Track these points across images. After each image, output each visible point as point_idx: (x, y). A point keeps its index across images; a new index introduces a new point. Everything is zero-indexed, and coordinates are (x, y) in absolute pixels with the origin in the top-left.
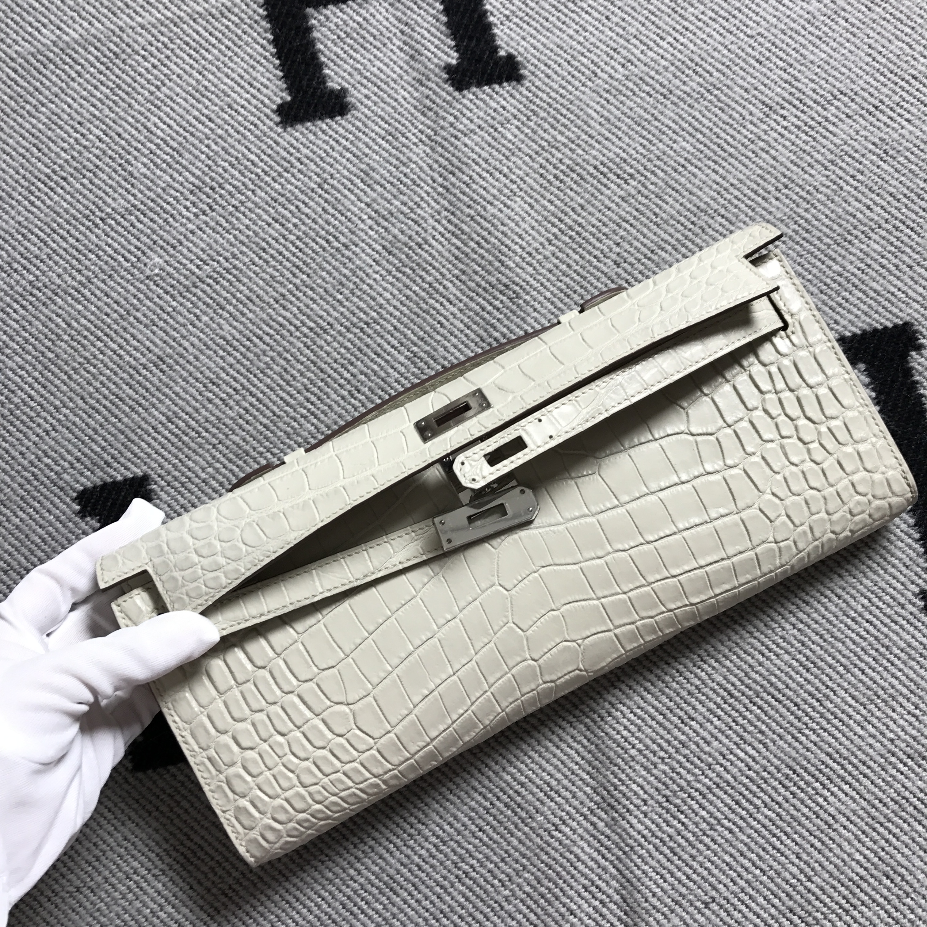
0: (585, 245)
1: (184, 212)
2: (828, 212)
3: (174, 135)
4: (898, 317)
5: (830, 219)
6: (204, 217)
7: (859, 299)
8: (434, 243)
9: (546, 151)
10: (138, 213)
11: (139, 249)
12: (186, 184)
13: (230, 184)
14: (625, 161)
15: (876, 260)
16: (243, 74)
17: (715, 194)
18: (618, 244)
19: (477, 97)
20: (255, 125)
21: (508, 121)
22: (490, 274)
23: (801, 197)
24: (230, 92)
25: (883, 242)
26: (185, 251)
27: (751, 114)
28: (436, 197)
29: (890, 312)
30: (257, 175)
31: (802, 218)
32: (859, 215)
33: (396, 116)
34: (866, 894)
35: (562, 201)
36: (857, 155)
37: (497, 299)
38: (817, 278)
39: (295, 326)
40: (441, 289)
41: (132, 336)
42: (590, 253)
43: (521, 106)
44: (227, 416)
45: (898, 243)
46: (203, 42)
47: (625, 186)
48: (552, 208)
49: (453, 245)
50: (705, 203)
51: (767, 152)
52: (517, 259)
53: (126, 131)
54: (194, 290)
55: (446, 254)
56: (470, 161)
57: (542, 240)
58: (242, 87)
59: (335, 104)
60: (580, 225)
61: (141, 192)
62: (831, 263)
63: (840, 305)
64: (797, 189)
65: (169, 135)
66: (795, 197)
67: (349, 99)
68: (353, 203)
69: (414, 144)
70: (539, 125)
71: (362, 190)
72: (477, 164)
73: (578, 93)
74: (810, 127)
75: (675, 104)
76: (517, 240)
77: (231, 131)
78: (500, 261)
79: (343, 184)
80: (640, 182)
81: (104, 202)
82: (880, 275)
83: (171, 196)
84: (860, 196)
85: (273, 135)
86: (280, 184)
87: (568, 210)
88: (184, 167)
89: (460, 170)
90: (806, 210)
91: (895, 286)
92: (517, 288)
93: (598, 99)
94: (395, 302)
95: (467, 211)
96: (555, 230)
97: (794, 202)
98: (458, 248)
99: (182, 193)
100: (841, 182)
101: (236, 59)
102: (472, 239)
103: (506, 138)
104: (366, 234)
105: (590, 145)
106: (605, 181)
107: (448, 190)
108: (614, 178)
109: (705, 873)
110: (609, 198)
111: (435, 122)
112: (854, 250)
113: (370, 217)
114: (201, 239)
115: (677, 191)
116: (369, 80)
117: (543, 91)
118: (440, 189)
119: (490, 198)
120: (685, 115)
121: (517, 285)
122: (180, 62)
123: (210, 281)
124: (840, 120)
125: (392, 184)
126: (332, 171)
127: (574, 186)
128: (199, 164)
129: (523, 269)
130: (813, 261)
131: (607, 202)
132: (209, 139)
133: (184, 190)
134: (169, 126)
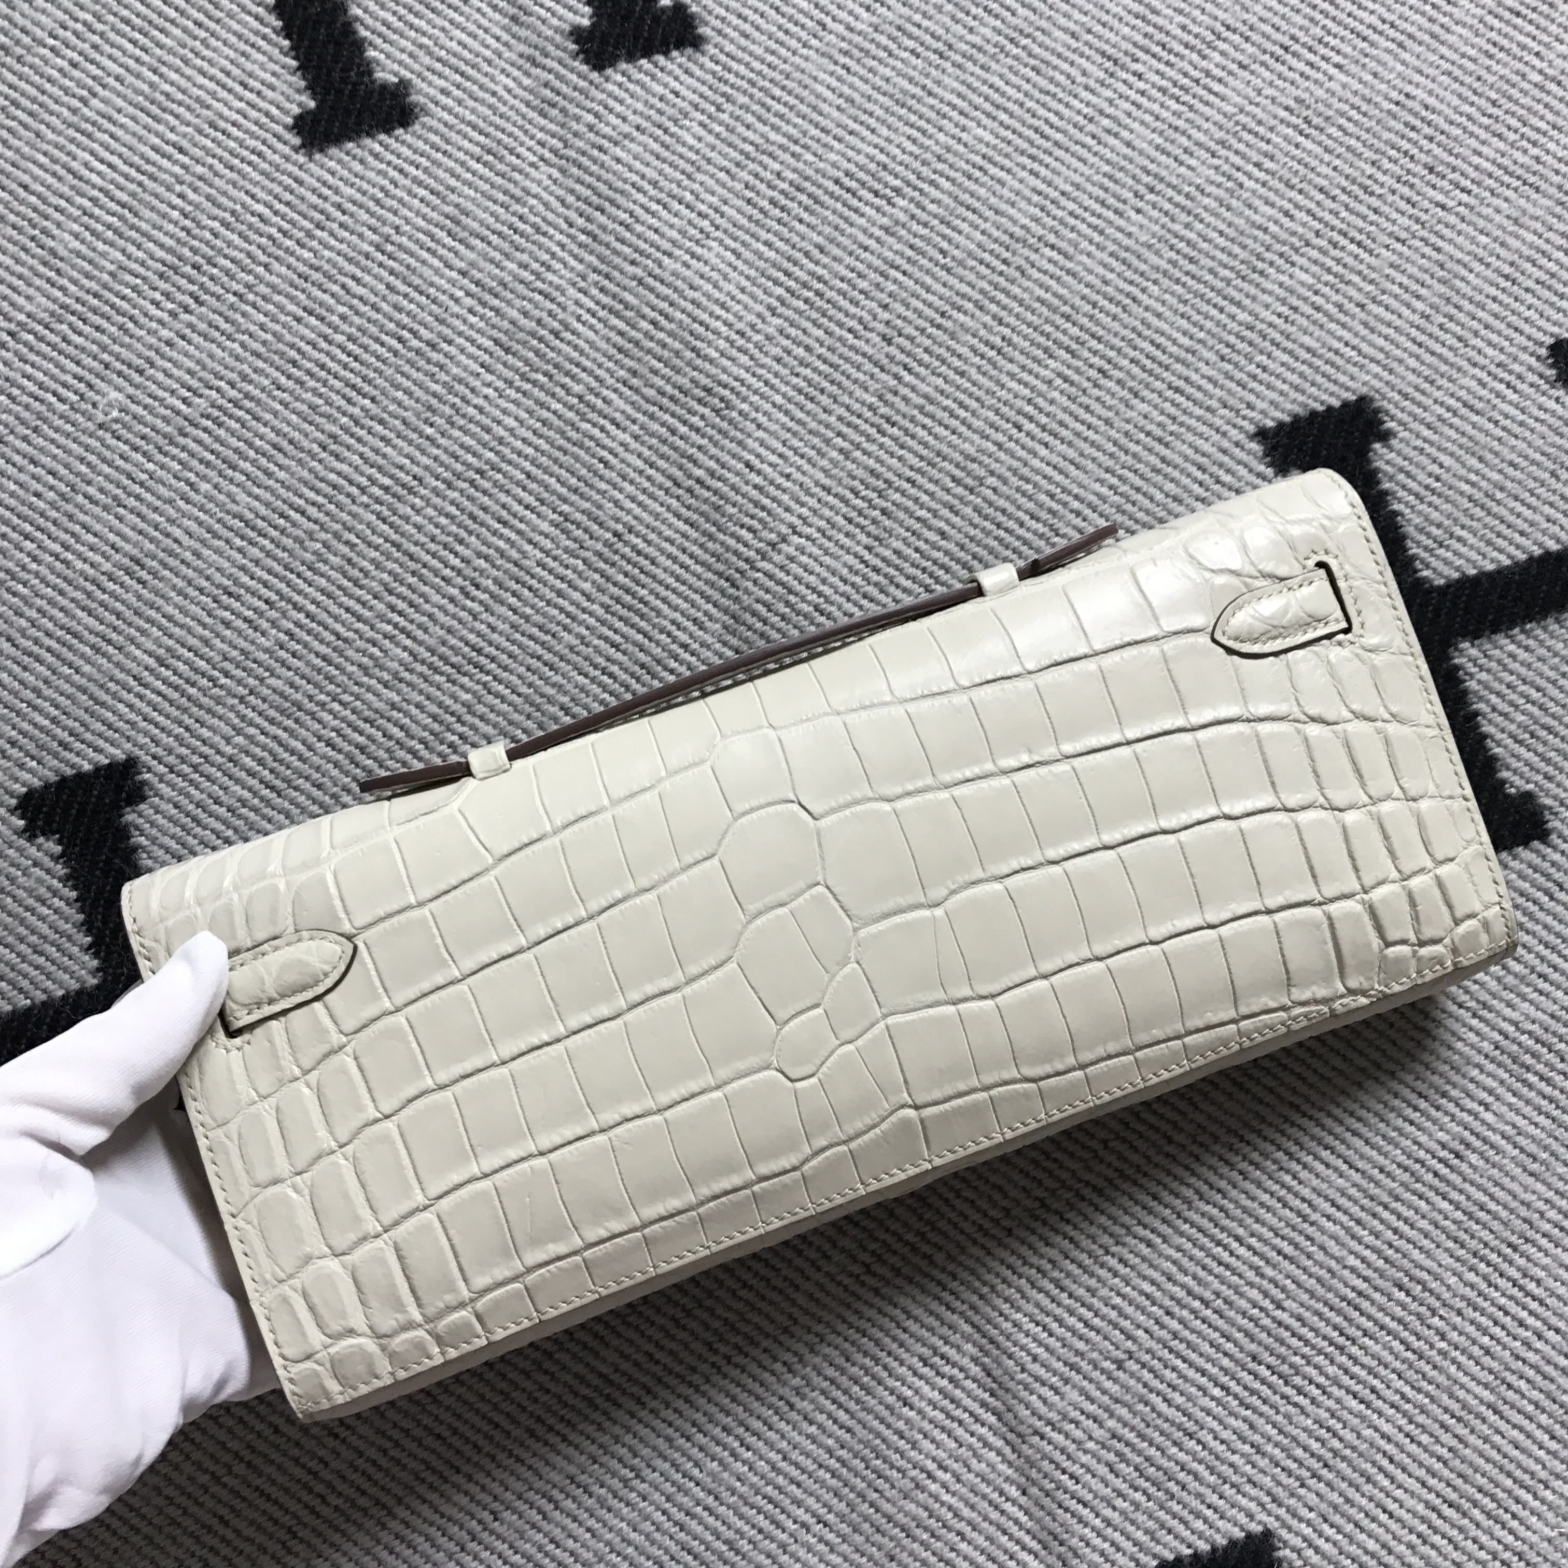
0: (832, 312)
1: (153, 311)
2: (1222, 227)
3: (121, 180)
4: (1347, 389)
5: (1227, 238)
6: (187, 317)
7: (1283, 364)
9: (754, 160)
10: (73, 319)
11: (80, 379)
12: (150, 262)
13: (226, 257)
14: (885, 167)
15: (1305, 299)
16: (229, 67)
17: (1037, 211)
18: (885, 307)
19: (630, 79)
20: (260, 155)
21: (686, 115)
22: (678, 372)
23: (1177, 205)
24: (210, 101)
25: (1315, 269)
26: (160, 376)
27: (1084, 73)
28: (576, 250)
29: (1335, 382)
30: (270, 237)
31: (1182, 239)
32: (1273, 228)
33: (498, 120)
34: (1369, 1318)
35: (787, 241)
36: (1261, 130)
37: (694, 414)
38: (1213, 336)
40: (599, 403)
41: (84, 526)
42: (841, 325)
43: (704, 89)
44: (260, 648)
45: (1339, 269)
46: (153, 16)
47: (888, 208)
48: (772, 254)
49: (612, 328)
50: (1023, 227)
51: (1116, 135)
52: (722, 344)
53: (35, 178)
54: (181, 440)
55: (603, 345)
56: (628, 187)
57: (760, 308)
58: (230, 91)
59: (392, 107)
60: (820, 279)
61: (75, 282)
62: (1234, 309)
63: (1254, 377)
64: (1170, 192)
65: (112, 182)
66: (1167, 206)
67: (414, 98)
69: (532, 165)
70: (737, 118)
72: (639, 190)
73: (797, 60)
74: (1182, 88)
75: (959, 66)
76: (719, 311)
77: (219, 167)
78: (693, 350)
80: (912, 200)
81: (12, 304)
82: (1315, 322)
83: (127, 285)
84: (1272, 196)
85: (290, 167)
87: (798, 255)
88: (144, 234)
89: (612, 202)
90: (1187, 226)
91: (1340, 339)
92: (726, 393)
93: (832, 67)
94: (523, 432)
95: (631, 269)
96: (780, 291)
97: (1166, 214)
98: (621, 333)
99: (144, 279)
100: (1239, 175)
101: (213, 42)
102: (643, 317)
103: (684, 144)
104: (465, 321)
105: (825, 145)
106: (855, 202)
107: (595, 238)
108: (870, 196)
109: (1113, 1314)
110: (865, 231)
111: (563, 126)
112: (1268, 286)
114: (186, 355)
115: (974, 211)
116: (445, 63)
117: (739, 61)
118: (583, 238)
119: (667, 246)
120: (976, 84)
121: (725, 386)
122: (117, 53)
123: (209, 423)
124: (1230, 73)
126: (398, 222)
127: (805, 216)
128: (171, 227)
129: (733, 360)
130: (1205, 308)
131: (862, 238)
132: (182, 183)
133: (149, 274)
134: (110, 166)
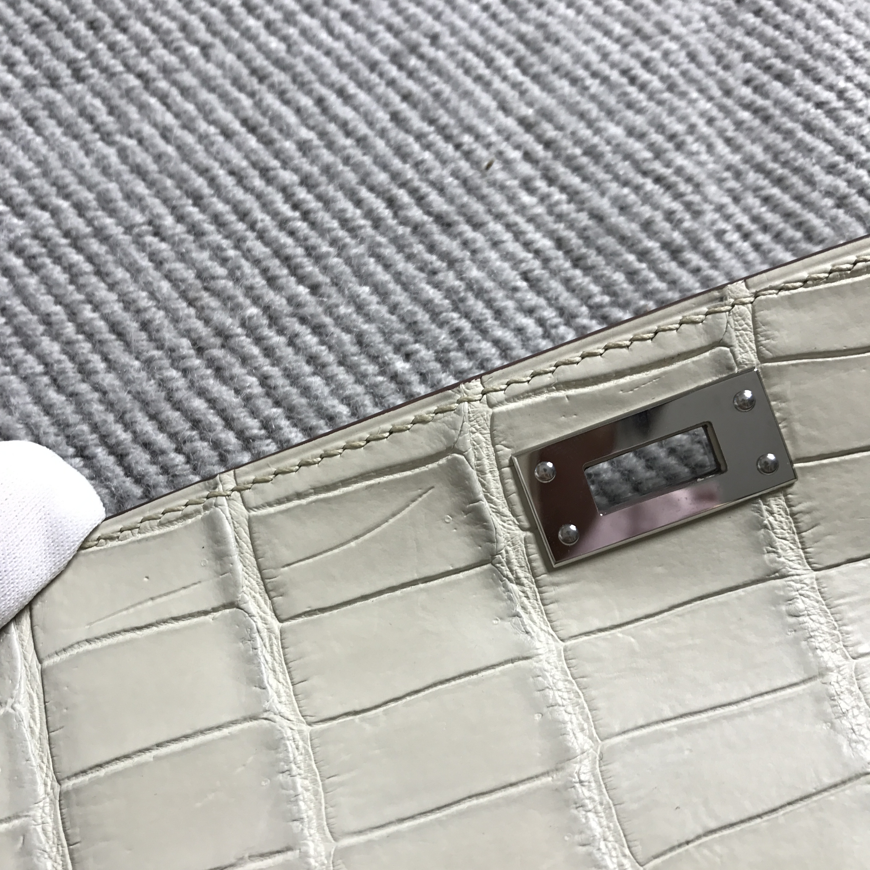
8: (721, 252)
39: (240, 434)
68: (484, 113)
71: (515, 85)
79: (462, 64)
86: (285, 39)
113: (528, 156)
125: (605, 80)
